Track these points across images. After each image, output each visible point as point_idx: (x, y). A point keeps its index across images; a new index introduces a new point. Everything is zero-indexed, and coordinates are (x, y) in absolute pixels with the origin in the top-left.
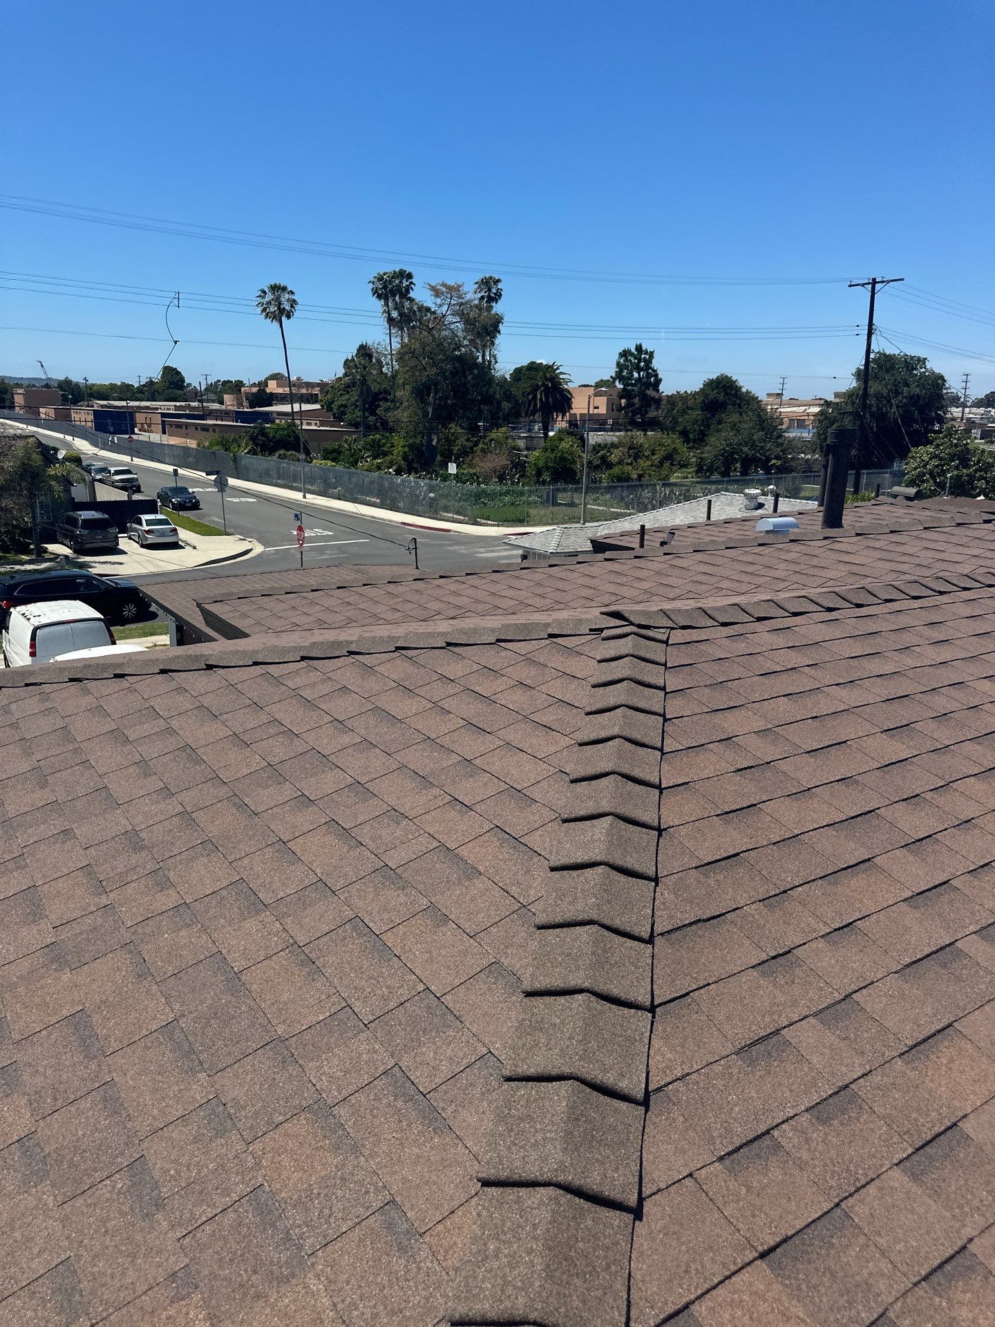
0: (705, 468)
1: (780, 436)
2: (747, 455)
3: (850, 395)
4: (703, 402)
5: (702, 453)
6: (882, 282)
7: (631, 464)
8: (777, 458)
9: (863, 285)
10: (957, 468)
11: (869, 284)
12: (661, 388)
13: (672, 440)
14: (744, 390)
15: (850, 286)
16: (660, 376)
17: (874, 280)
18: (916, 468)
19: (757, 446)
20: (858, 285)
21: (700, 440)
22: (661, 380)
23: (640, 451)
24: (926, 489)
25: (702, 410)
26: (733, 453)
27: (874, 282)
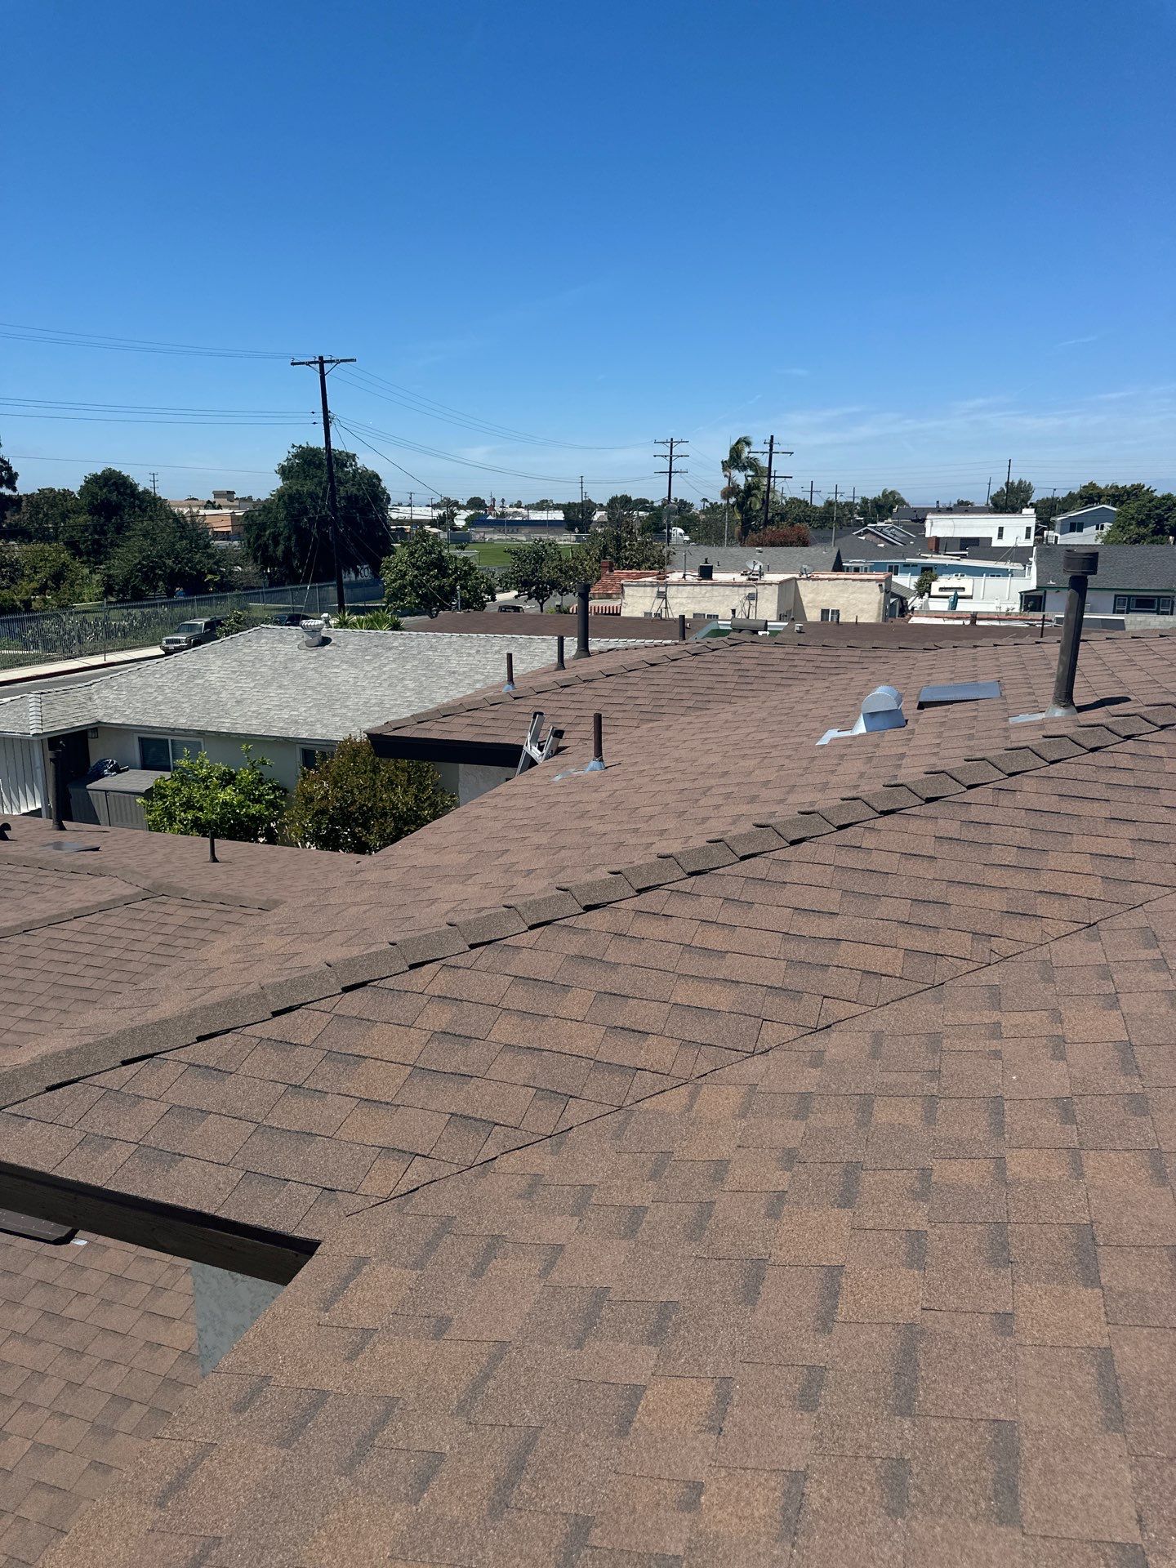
6: (331, 361)
9: (308, 364)
11: (315, 362)
14: (141, 489)
15: (293, 364)
16: (14, 470)
17: (321, 358)
18: (394, 581)
19: (183, 559)
20: (303, 363)
22: (16, 474)
24: (410, 603)
27: (321, 362)
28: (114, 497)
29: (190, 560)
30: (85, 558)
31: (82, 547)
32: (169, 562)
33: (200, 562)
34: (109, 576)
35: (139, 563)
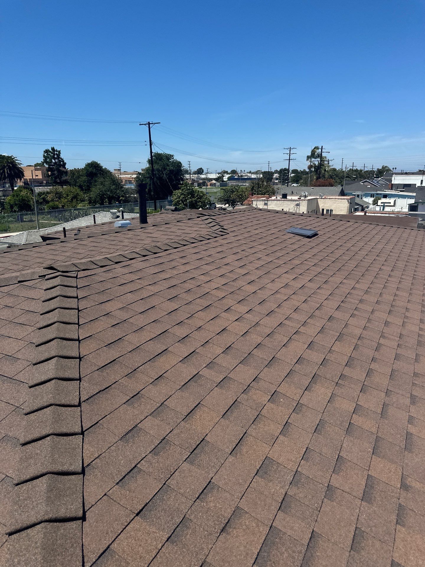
0: (92, 201)
1: (122, 187)
2: (110, 196)
3: (147, 170)
4: (87, 173)
5: (90, 195)
6: (152, 124)
7: (58, 201)
8: (123, 196)
9: (145, 124)
10: (190, 198)
11: (147, 124)
12: (67, 167)
13: (75, 190)
14: (104, 168)
15: (140, 125)
16: (65, 162)
17: (149, 122)
18: (176, 199)
19: (113, 192)
20: (143, 124)
21: (88, 189)
22: (66, 163)
23: (61, 195)
24: (181, 207)
25: (87, 176)
26: (103, 195)
27: (149, 124)
28: (94, 171)
29: (115, 192)
30: (84, 191)
31: (84, 188)
32: (108, 193)
33: (119, 193)
34: (90, 197)
35: (99, 193)
